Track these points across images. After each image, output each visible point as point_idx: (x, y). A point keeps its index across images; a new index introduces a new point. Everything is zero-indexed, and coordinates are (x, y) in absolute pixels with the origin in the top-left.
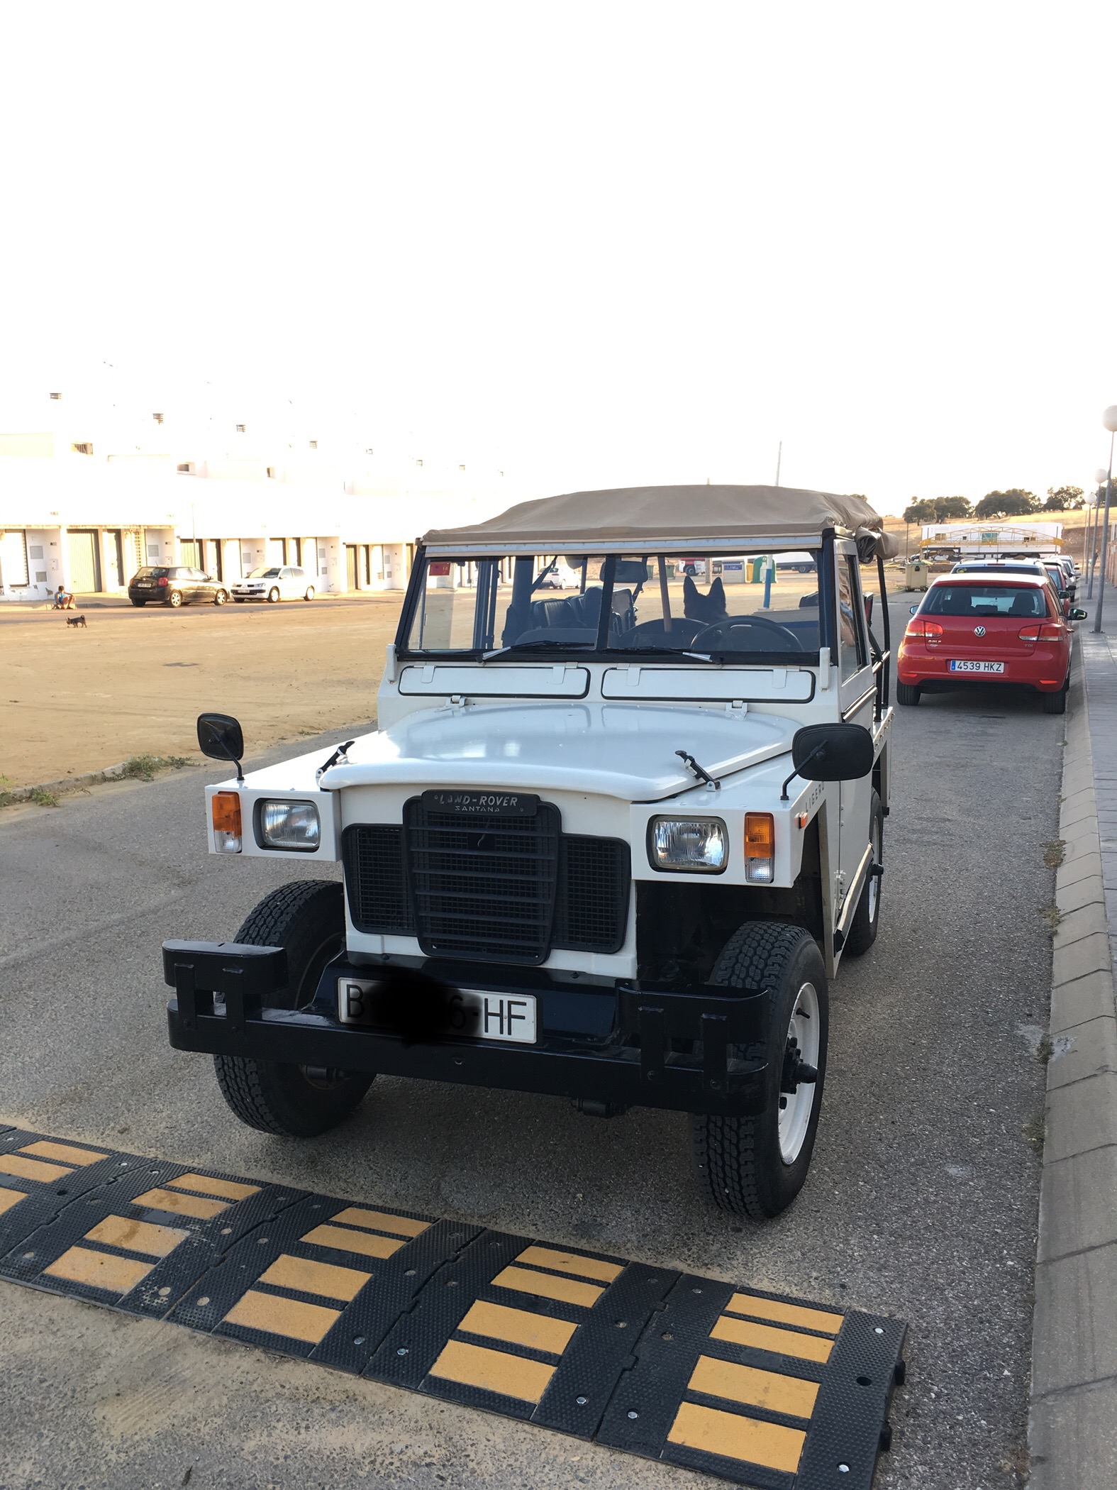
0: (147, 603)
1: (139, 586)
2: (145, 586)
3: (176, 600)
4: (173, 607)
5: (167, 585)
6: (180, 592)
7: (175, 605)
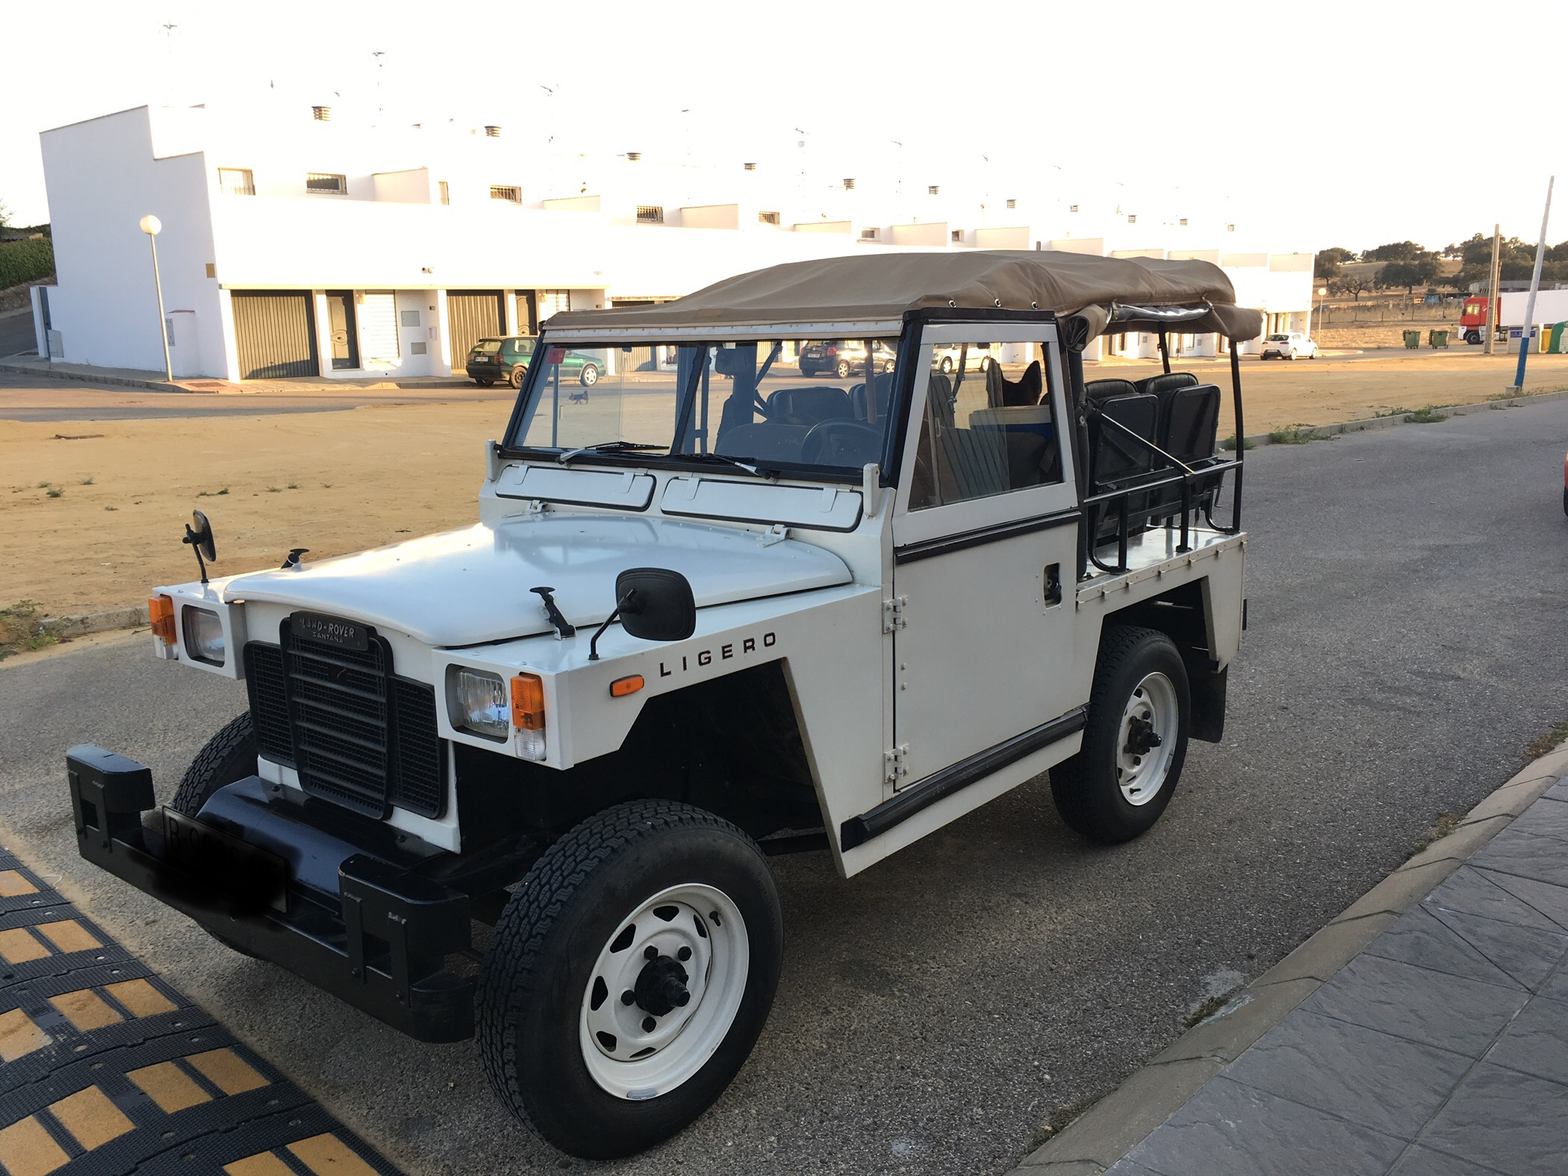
0: (817, 373)
1: (809, 356)
2: (814, 356)
3: (843, 370)
4: (839, 377)
5: (835, 355)
6: (847, 363)
7: (842, 375)
